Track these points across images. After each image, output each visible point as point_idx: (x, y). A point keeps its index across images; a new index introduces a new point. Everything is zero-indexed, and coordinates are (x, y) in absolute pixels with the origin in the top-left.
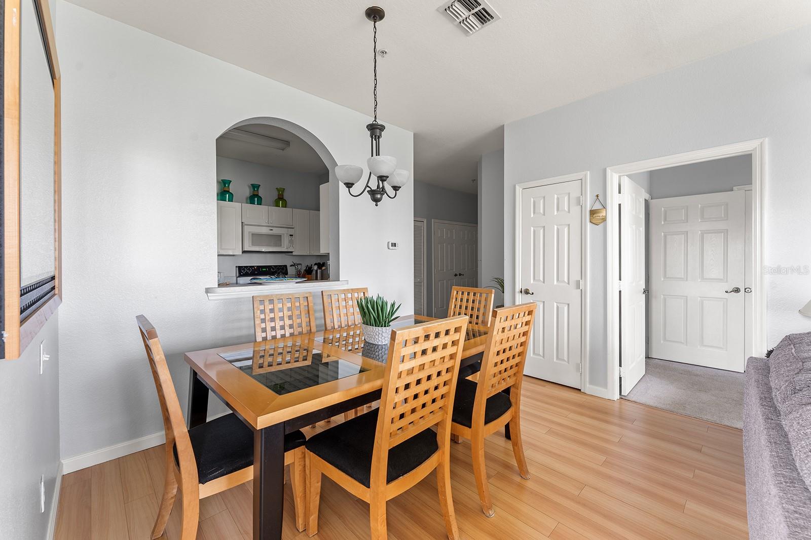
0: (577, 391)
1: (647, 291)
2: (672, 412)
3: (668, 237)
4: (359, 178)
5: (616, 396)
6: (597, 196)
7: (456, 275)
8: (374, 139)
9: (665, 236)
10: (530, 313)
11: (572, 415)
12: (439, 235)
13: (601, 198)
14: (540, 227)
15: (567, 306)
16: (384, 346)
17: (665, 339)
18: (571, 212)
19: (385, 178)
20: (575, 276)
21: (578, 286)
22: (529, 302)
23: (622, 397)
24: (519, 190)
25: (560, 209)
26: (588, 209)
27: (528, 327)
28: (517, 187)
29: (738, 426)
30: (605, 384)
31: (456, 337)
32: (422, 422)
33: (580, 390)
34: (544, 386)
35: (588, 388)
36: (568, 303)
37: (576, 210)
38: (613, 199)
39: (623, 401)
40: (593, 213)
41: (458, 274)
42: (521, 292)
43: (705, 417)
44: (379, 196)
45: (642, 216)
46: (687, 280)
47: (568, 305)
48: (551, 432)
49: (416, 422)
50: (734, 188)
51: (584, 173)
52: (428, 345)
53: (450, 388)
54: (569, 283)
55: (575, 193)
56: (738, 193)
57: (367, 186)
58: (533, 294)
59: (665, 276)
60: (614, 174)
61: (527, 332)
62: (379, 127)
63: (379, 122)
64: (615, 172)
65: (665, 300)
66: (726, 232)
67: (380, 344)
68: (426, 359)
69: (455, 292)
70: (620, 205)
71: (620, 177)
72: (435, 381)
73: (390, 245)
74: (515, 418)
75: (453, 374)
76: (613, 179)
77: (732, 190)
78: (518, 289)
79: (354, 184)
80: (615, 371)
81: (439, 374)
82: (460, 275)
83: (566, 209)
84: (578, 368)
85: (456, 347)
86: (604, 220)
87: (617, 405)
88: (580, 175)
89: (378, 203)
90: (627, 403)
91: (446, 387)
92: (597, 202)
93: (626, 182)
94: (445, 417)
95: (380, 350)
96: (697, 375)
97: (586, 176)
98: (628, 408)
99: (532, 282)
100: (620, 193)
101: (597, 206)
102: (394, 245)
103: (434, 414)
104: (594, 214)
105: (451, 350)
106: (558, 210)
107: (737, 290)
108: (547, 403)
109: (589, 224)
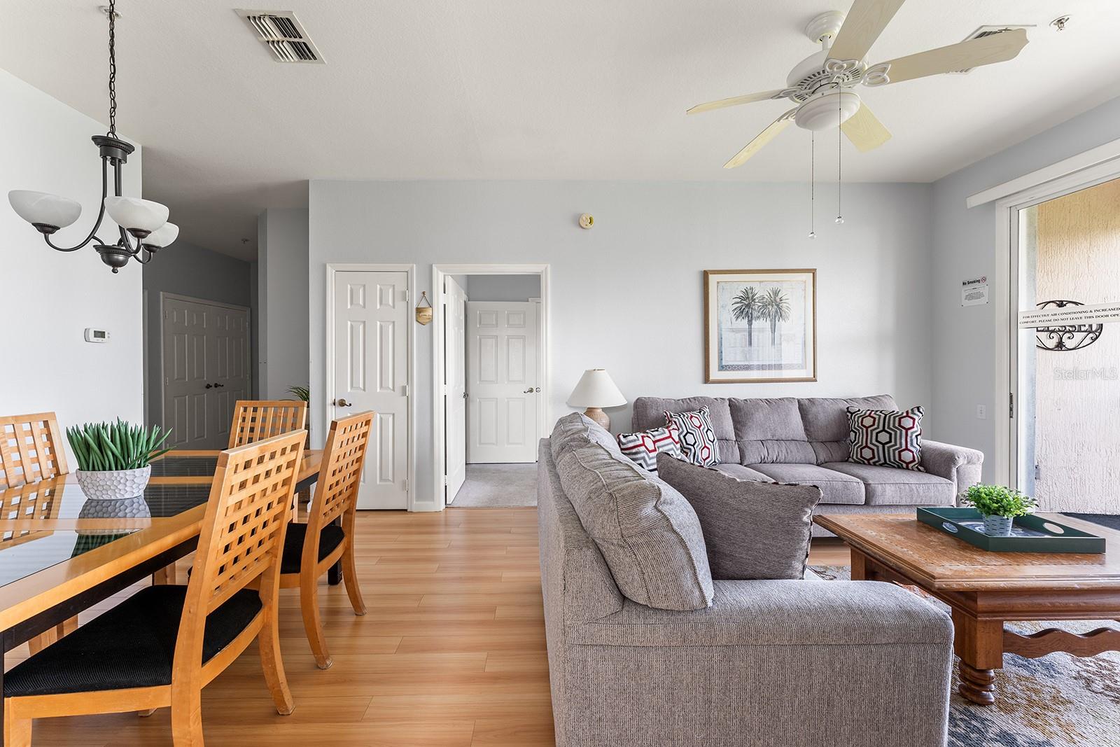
0: (403, 512)
1: (466, 395)
2: (488, 508)
3: (482, 340)
4: (73, 219)
5: (443, 506)
6: (424, 293)
7: (208, 386)
8: (108, 162)
9: (480, 340)
10: (368, 423)
11: (402, 537)
12: (175, 320)
13: (427, 296)
14: (359, 321)
15: (392, 417)
16: (135, 500)
17: (480, 443)
18: (396, 307)
19: (144, 234)
20: (401, 381)
21: (404, 393)
22: (345, 416)
23: (447, 506)
24: (330, 271)
25: (384, 302)
26: (415, 307)
27: (364, 439)
28: (329, 268)
29: (533, 505)
30: (431, 497)
31: (292, 456)
32: (245, 574)
33: (406, 510)
34: (365, 517)
35: (415, 506)
36: (394, 412)
37: (401, 305)
38: (439, 299)
39: (448, 510)
40: (419, 310)
41: (213, 385)
42: (334, 404)
43: (512, 505)
44: (121, 258)
45: (463, 317)
46: (497, 383)
47: (393, 415)
48: (381, 560)
49: (238, 575)
50: (530, 299)
51: (411, 265)
52: (261, 470)
53: (281, 524)
54: (394, 390)
55: (401, 287)
56: (531, 304)
57: (92, 236)
58: (350, 405)
59: (480, 380)
60: (440, 273)
61: (364, 445)
62: (121, 145)
63: (121, 136)
64: (441, 271)
65: (480, 402)
66: (523, 338)
67: (127, 496)
68: (257, 489)
69: (242, 409)
70: (445, 305)
71: (445, 276)
72: (266, 515)
73: (91, 334)
74: (348, 552)
75: (286, 504)
76: (439, 277)
77: (528, 301)
78: (329, 401)
79: (59, 229)
80: (441, 480)
81: (269, 507)
82: (216, 386)
83: (391, 303)
84: (404, 485)
85: (292, 469)
86: (431, 320)
87: (443, 515)
88: (406, 267)
89: (119, 269)
90: (452, 510)
91: (277, 523)
92: (424, 300)
93: (450, 281)
94: (273, 562)
95: (127, 507)
96: (505, 472)
97: (413, 267)
98: (455, 516)
99: (349, 390)
100: (445, 293)
101: (423, 304)
102: (100, 334)
103: (258, 561)
104: (420, 312)
105: (285, 473)
106: (381, 303)
107: (531, 391)
108: (374, 533)
109: (415, 322)
